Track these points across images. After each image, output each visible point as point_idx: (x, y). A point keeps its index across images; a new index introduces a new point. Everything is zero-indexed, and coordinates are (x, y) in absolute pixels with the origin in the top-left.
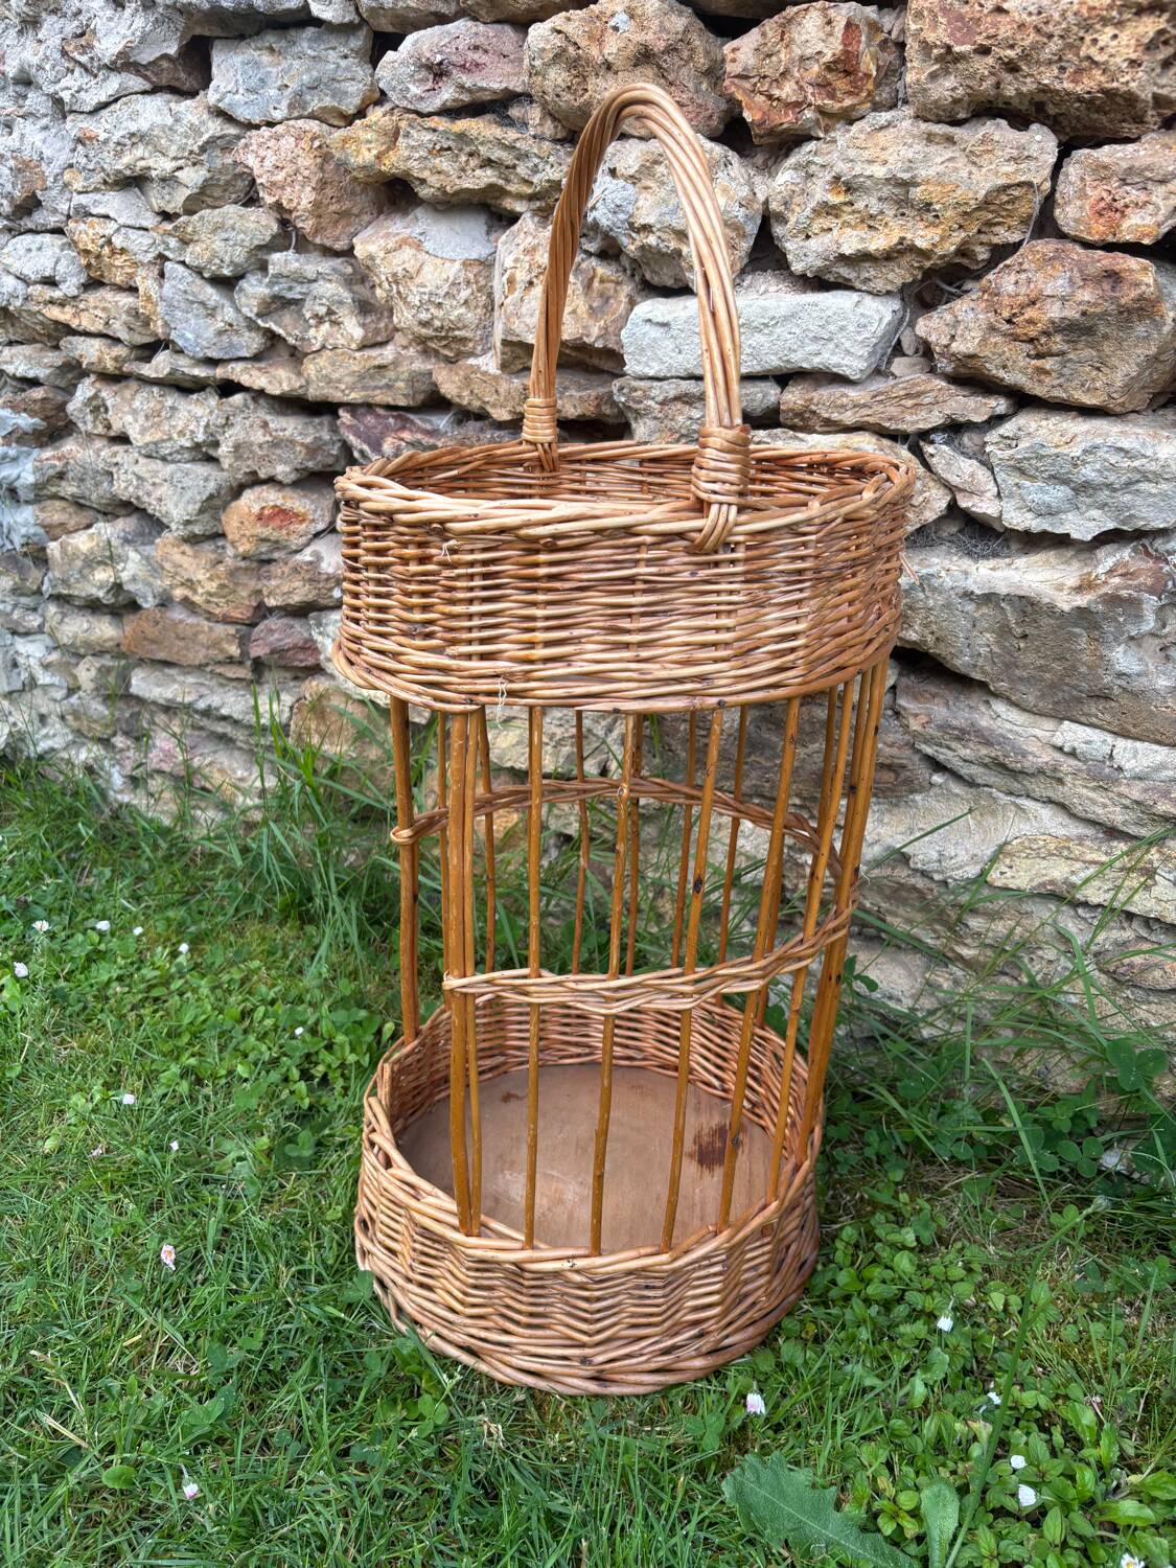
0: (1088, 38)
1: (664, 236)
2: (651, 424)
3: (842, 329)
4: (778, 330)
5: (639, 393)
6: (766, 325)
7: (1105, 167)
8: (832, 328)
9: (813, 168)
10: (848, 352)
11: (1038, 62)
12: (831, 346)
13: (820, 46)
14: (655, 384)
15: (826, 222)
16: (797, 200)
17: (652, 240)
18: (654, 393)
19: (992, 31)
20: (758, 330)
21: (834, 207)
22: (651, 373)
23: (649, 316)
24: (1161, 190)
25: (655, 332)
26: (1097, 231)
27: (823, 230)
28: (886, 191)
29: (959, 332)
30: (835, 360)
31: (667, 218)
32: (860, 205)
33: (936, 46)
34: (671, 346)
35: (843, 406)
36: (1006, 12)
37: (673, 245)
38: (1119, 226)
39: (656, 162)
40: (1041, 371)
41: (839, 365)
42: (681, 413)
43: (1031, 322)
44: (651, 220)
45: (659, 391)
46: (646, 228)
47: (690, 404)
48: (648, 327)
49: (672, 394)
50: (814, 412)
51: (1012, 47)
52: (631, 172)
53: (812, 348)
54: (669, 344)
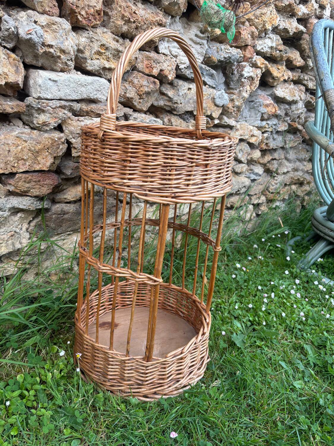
0: (150, 27)
1: (56, 50)
2: (48, 115)
3: (104, 88)
4: (89, 87)
5: (45, 104)
6: (86, 85)
7: (150, 57)
8: (102, 88)
9: (93, 40)
10: (104, 95)
11: (142, 29)
12: (100, 93)
13: (95, 4)
14: (50, 101)
15: (97, 57)
16: (87, 47)
17: (52, 50)
18: (50, 104)
19: (137, 18)
20: (83, 86)
21: (102, 53)
22: (49, 97)
23: (50, 77)
24: (158, 65)
25: (51, 83)
26: (147, 71)
27: (96, 58)
28: (113, 52)
29: (128, 91)
30: (100, 97)
31: (60, 44)
32: (107, 54)
33: (126, 17)
34: (56, 89)
35: (101, 110)
36: (136, 14)
37: (59, 54)
38: (152, 71)
39: (53, 24)
40: (140, 102)
41: (101, 98)
42: (61, 112)
43: (142, 91)
44: (52, 43)
45: (52, 104)
46: (51, 46)
47: (64, 109)
48: (49, 81)
49: (58, 105)
50: (92, 112)
51: (139, 23)
52: (43, 24)
53: (95, 93)
54: (55, 88)
